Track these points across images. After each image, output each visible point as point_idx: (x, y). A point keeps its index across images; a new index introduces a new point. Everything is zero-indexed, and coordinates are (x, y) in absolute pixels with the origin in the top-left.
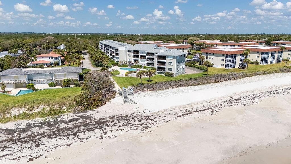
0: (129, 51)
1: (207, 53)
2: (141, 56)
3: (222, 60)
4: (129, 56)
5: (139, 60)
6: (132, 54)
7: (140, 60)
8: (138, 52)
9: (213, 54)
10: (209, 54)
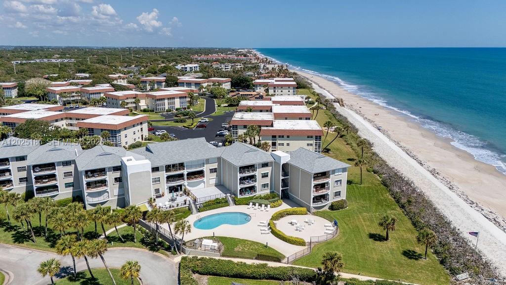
1: (274, 137)
2: (191, 175)
3: (308, 145)
4: (156, 180)
5: (186, 184)
6: (163, 175)
7: (189, 184)
8: (182, 166)
9: (288, 137)
10: (280, 137)
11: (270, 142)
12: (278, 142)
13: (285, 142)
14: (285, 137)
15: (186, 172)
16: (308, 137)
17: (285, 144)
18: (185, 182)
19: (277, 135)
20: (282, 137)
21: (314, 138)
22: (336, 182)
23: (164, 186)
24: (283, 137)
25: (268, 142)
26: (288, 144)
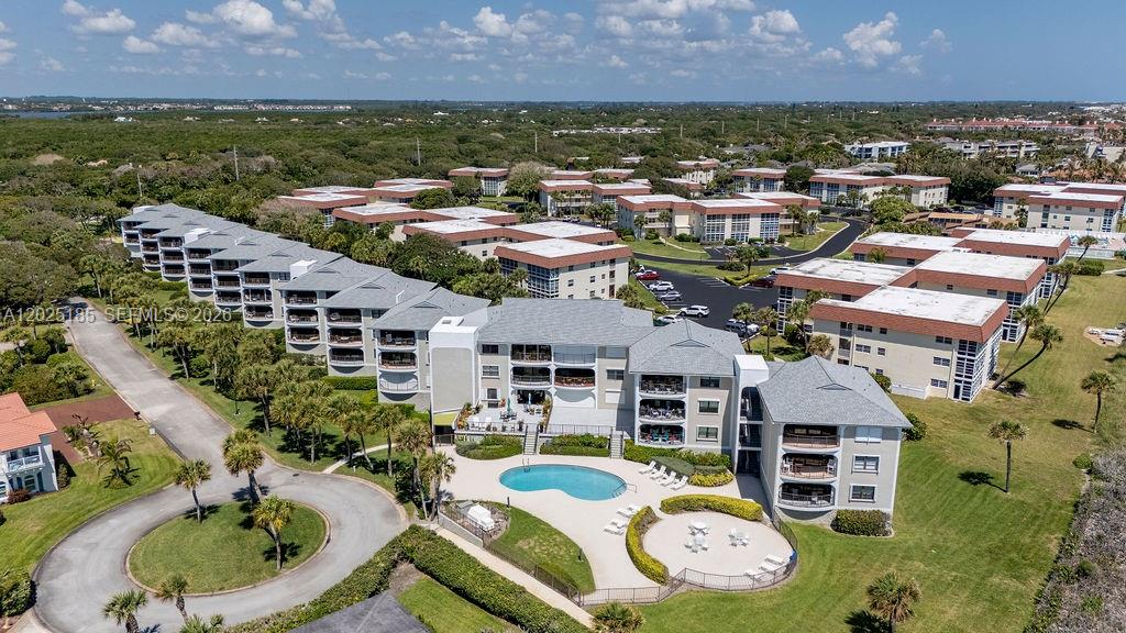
0: (489, 349)
1: (846, 326)
2: (563, 374)
3: (937, 360)
4: (491, 372)
5: (553, 390)
6: (506, 363)
7: (559, 394)
8: (545, 351)
9: (883, 331)
10: (861, 328)
11: (835, 339)
12: (855, 340)
13: (875, 344)
14: (876, 331)
15: (552, 366)
16: (939, 339)
17: (874, 350)
18: (551, 387)
19: (855, 322)
20: (865, 329)
21: (956, 344)
22: (858, 458)
23: (508, 388)
24: (869, 329)
25: (828, 335)
26: (882, 351)
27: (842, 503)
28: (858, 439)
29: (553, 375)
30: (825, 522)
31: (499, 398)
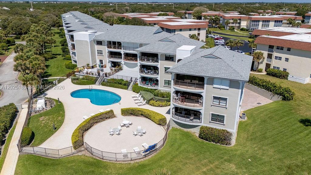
0: (99, 43)
1: (271, 47)
2: (127, 55)
4: (100, 52)
5: (123, 63)
6: (106, 50)
7: (125, 64)
8: (119, 45)
9: (289, 50)
10: (278, 48)
11: (265, 54)
12: (275, 54)
13: (284, 56)
14: (285, 49)
15: (122, 51)
17: (283, 59)
18: (122, 61)
19: (275, 45)
20: (280, 49)
22: (215, 98)
24: (282, 49)
25: (262, 52)
26: (287, 60)
27: (205, 122)
28: (215, 86)
29: (123, 56)
30: (196, 132)
31: (104, 64)
